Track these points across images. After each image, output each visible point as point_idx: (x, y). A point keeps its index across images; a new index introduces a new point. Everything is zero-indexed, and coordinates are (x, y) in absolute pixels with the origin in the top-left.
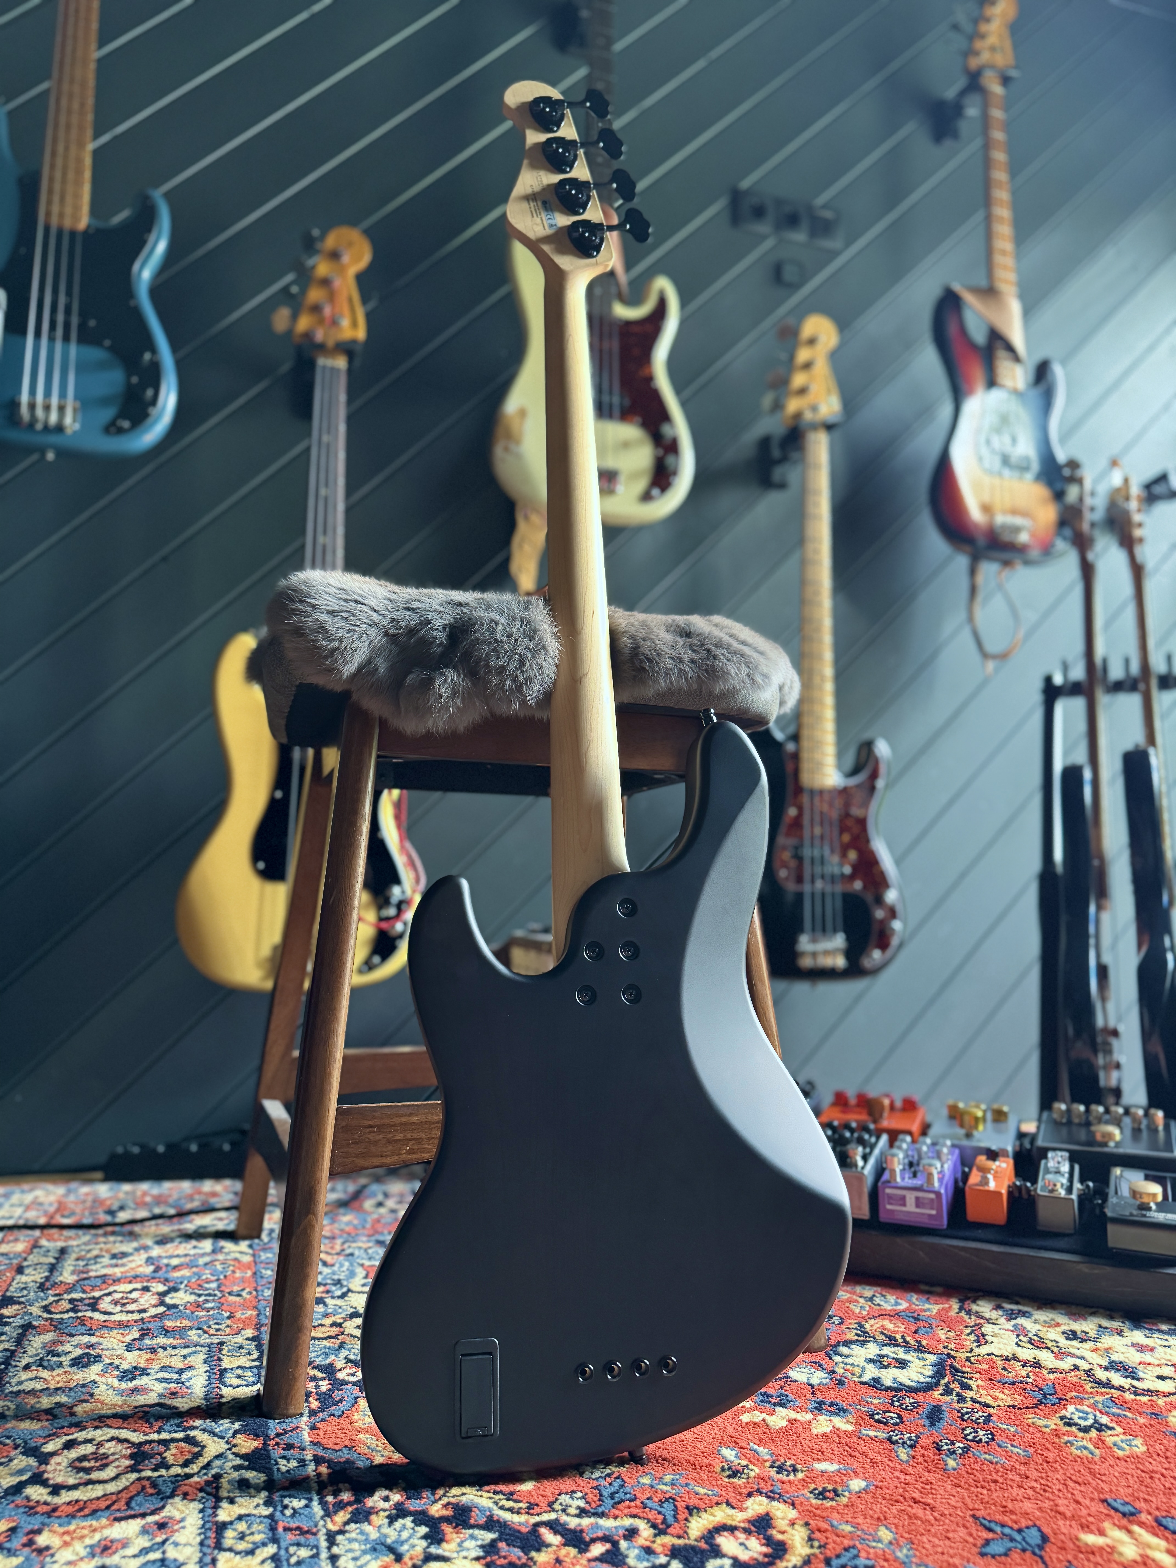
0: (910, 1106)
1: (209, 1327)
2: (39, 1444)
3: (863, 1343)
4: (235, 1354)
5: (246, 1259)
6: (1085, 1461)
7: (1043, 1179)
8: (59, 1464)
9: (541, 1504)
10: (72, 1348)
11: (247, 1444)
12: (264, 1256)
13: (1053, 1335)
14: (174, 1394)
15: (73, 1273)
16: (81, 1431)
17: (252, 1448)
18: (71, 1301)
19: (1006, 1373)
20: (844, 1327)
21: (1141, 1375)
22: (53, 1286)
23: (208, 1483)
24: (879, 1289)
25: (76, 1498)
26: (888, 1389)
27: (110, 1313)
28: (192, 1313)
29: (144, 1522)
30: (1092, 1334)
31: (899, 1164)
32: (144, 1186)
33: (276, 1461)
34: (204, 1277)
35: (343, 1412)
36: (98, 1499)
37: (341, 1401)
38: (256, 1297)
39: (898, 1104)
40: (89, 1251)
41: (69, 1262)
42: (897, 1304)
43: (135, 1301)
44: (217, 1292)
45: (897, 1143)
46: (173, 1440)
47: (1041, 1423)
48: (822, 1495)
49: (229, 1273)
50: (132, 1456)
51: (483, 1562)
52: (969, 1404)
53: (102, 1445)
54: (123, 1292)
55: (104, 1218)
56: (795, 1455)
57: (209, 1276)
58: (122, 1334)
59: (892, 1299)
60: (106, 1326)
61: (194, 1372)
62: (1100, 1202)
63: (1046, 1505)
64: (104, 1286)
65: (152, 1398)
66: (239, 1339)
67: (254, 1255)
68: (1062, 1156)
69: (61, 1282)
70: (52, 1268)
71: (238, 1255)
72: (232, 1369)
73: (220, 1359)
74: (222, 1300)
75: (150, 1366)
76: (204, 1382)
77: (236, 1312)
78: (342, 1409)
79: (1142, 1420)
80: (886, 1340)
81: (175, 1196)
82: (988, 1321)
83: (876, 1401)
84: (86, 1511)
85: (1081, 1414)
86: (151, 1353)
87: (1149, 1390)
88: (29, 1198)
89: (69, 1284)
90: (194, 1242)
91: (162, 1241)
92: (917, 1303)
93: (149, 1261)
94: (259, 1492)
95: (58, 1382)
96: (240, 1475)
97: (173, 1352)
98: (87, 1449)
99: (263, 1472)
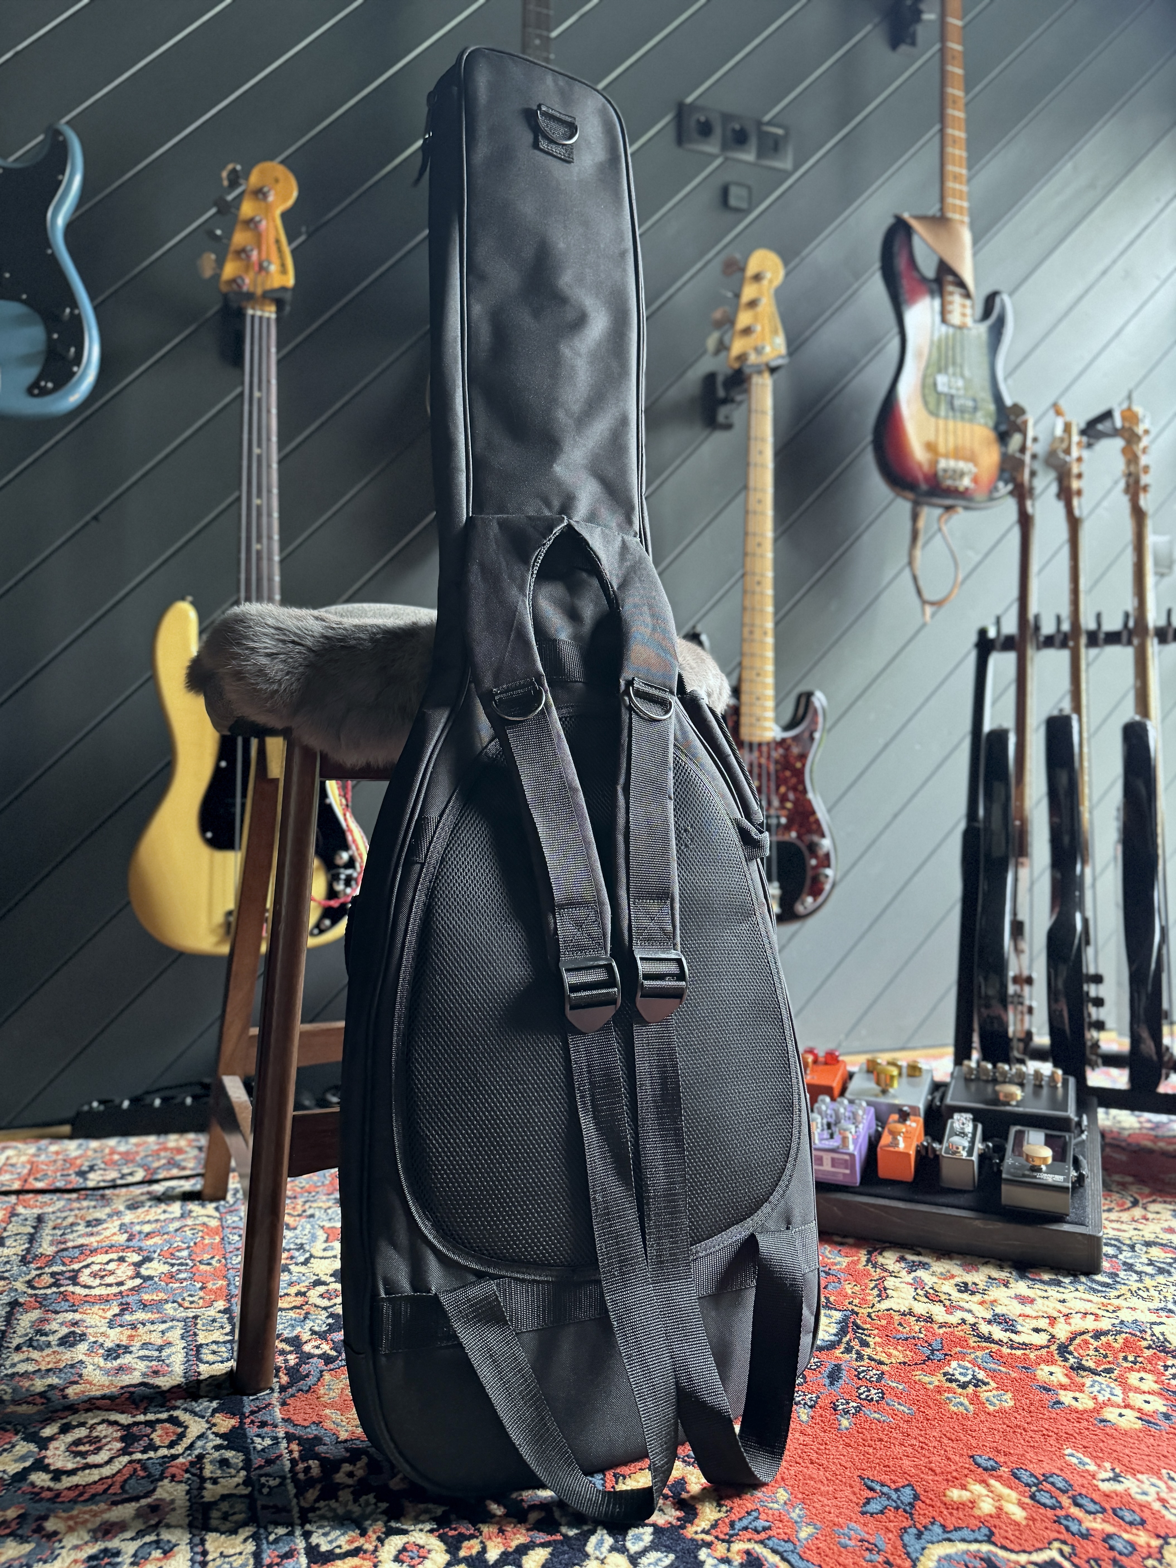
0: (833, 1059)
1: (184, 1299)
2: (36, 1429)
4: (209, 1328)
5: (214, 1223)
6: (960, 1417)
7: (948, 1139)
8: (57, 1449)
10: (58, 1327)
11: (225, 1423)
12: (231, 1219)
13: (948, 1287)
14: (156, 1373)
15: (52, 1243)
16: (74, 1414)
17: (230, 1426)
18: (53, 1275)
19: (901, 1328)
21: (1019, 1328)
22: (34, 1259)
23: (192, 1464)
25: (75, 1483)
27: (90, 1287)
28: (167, 1284)
29: (138, 1505)
30: (981, 1286)
32: (112, 1142)
33: (251, 1439)
34: (175, 1245)
35: (310, 1386)
36: (95, 1483)
37: (307, 1375)
38: (225, 1266)
39: (821, 1057)
40: (64, 1219)
41: (47, 1231)
43: (112, 1273)
44: (188, 1261)
46: (159, 1421)
47: (926, 1379)
49: (198, 1240)
50: (122, 1439)
51: (437, 1534)
52: (866, 1362)
53: (94, 1428)
54: (100, 1264)
55: (75, 1181)
57: (180, 1244)
58: (103, 1310)
60: (88, 1301)
61: (173, 1349)
62: (997, 1163)
63: (921, 1462)
64: (82, 1257)
65: (135, 1378)
66: (212, 1312)
67: (221, 1219)
68: (966, 1117)
69: (42, 1254)
70: (32, 1238)
71: (206, 1219)
72: (207, 1344)
73: (195, 1334)
74: (194, 1270)
75: (132, 1343)
76: (182, 1360)
77: (207, 1282)
78: (309, 1383)
79: (1014, 1375)
81: (142, 1153)
82: (892, 1274)
84: (86, 1496)
85: (962, 1370)
86: (132, 1329)
87: (1024, 1344)
89: (49, 1256)
90: (163, 1206)
91: (133, 1206)
92: (830, 1256)
93: (123, 1228)
94: (238, 1472)
95: (49, 1363)
96: (221, 1455)
97: (152, 1328)
98: (81, 1432)
99: (241, 1452)
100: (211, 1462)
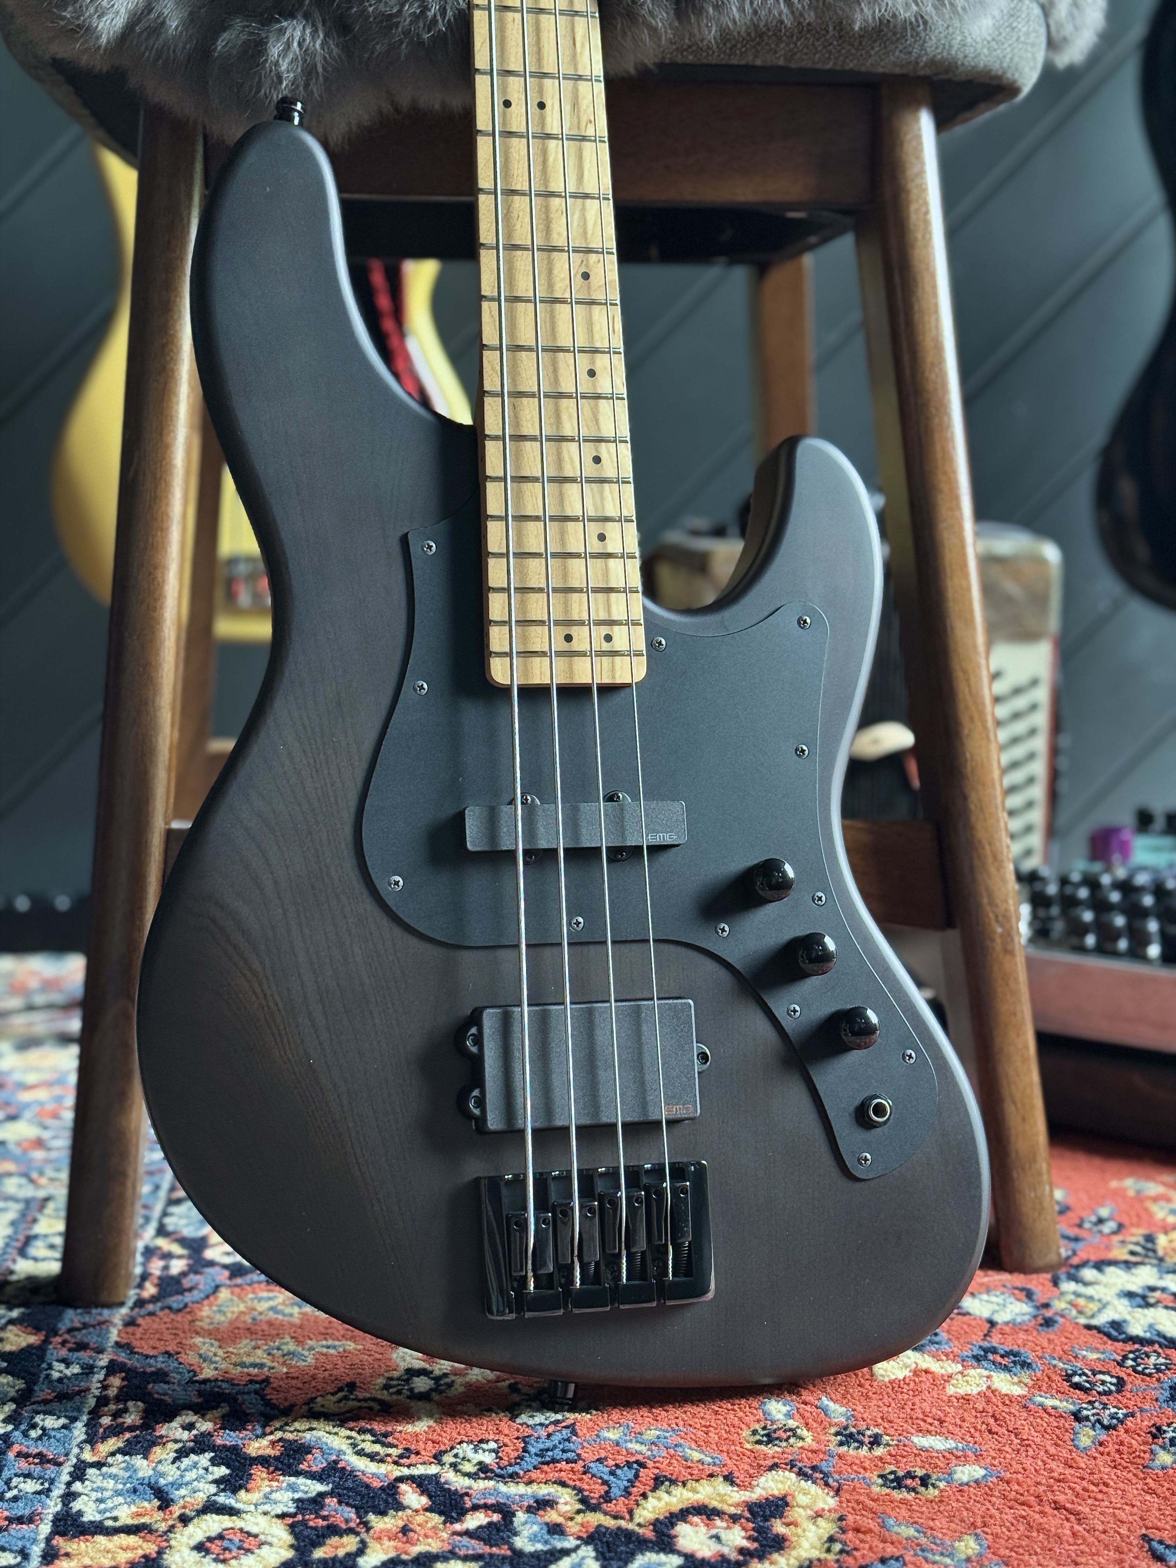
1: (42, 1174)
3: (1133, 1266)
9: (423, 1452)
11: (17, 1340)
17: (24, 1344)
20: (1116, 1238)
26: (1131, 1339)
28: (27, 1152)
33: (49, 1364)
35: (186, 1305)
37: (190, 1290)
48: (898, 1481)
51: (290, 1521)
56: (891, 1422)
72: (47, 1235)
73: (35, 1221)
78: (188, 1300)
83: (1095, 1355)
99: (22, 1379)
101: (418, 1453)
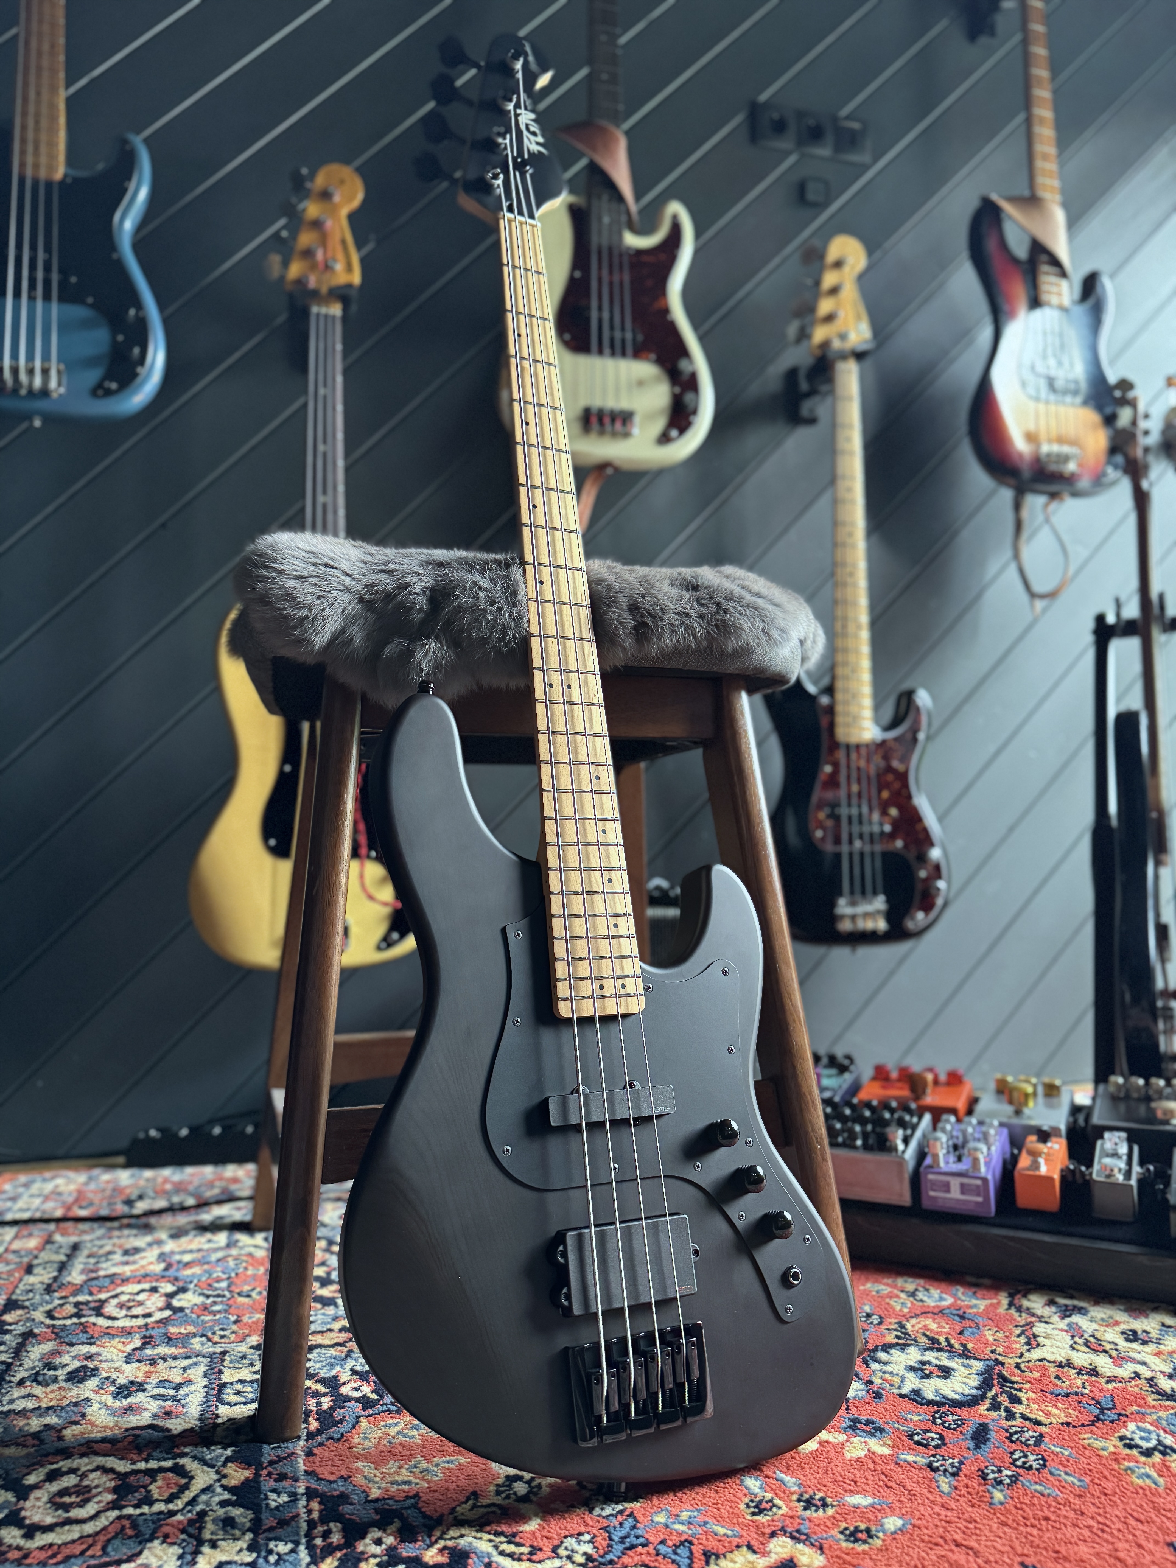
0: (955, 1079)
1: (214, 1333)
2: (20, 1475)
3: (903, 1347)
4: (237, 1365)
5: (261, 1254)
6: (1148, 1493)
7: (1099, 1162)
8: (38, 1499)
9: (545, 1549)
10: (70, 1361)
11: (237, 1475)
13: (1111, 1335)
14: (168, 1414)
15: (83, 1272)
16: (67, 1458)
17: (243, 1478)
18: (77, 1305)
19: (1059, 1382)
20: (883, 1327)
22: (60, 1287)
23: (191, 1522)
24: (922, 1282)
25: (50, 1541)
26: (930, 1403)
27: (114, 1319)
28: (198, 1317)
30: (1154, 1334)
31: (942, 1148)
32: (166, 1172)
33: (266, 1495)
34: (215, 1275)
35: (342, 1434)
36: (73, 1542)
37: (341, 1421)
39: (943, 1077)
40: (101, 1247)
41: (80, 1259)
42: (941, 1299)
43: (141, 1304)
44: (227, 1293)
45: (940, 1125)
46: (161, 1470)
47: (1098, 1444)
48: (853, 1536)
49: (241, 1270)
50: (115, 1490)
52: (1018, 1421)
53: (86, 1476)
54: (130, 1294)
55: (121, 1209)
56: (825, 1486)
57: (220, 1274)
58: (123, 1343)
59: (935, 1293)
60: (108, 1333)
61: (192, 1388)
62: (1161, 1186)
63: (1104, 1550)
64: (112, 1286)
65: (145, 1419)
66: (243, 1348)
68: (1119, 1138)
69: (69, 1283)
70: (62, 1267)
71: (252, 1250)
72: (231, 1384)
73: (220, 1372)
74: (231, 1302)
75: (148, 1380)
76: (200, 1400)
77: (244, 1315)
78: (342, 1430)
80: (929, 1344)
81: (196, 1182)
82: (1041, 1319)
83: (917, 1417)
84: (60, 1558)
85: (1143, 1434)
86: (151, 1364)
88: (49, 1187)
89: (76, 1285)
90: (208, 1236)
91: (177, 1234)
92: (963, 1298)
93: (162, 1257)
94: (244, 1534)
95: (51, 1400)
96: (226, 1513)
97: (173, 1364)
98: (70, 1481)
99: (251, 1509)
100: (213, 1521)
101: (541, 1549)
